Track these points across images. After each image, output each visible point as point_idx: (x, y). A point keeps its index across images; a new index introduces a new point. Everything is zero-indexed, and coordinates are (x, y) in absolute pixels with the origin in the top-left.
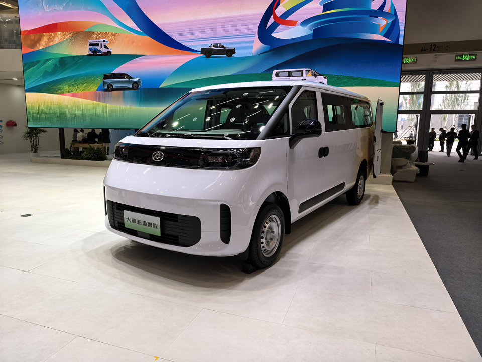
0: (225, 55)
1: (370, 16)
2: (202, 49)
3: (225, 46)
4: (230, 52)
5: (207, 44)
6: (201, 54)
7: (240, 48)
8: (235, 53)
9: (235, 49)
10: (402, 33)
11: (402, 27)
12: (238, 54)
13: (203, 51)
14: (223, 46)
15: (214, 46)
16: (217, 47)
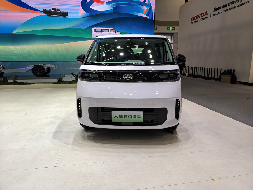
0: (62, 16)
1: (140, 5)
2: (44, 10)
3: (61, 10)
4: (65, 15)
5: (48, 8)
6: (44, 13)
7: (71, 13)
8: (68, 15)
9: (68, 13)
10: (154, 15)
11: (154, 12)
12: (70, 16)
13: (45, 11)
14: (59, 10)
15: (53, 9)
16: (55, 10)
